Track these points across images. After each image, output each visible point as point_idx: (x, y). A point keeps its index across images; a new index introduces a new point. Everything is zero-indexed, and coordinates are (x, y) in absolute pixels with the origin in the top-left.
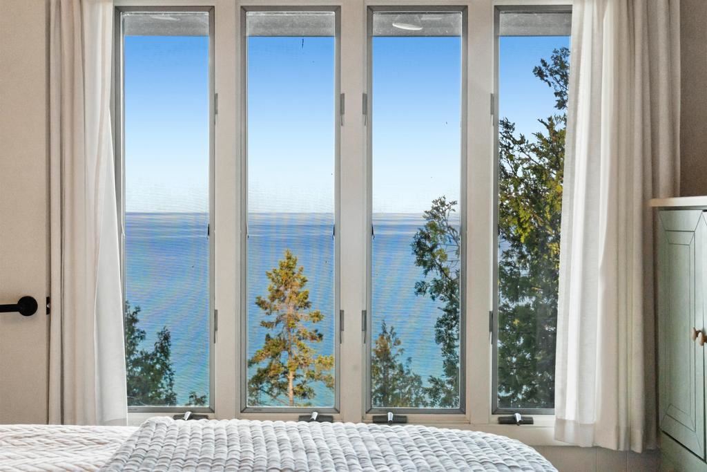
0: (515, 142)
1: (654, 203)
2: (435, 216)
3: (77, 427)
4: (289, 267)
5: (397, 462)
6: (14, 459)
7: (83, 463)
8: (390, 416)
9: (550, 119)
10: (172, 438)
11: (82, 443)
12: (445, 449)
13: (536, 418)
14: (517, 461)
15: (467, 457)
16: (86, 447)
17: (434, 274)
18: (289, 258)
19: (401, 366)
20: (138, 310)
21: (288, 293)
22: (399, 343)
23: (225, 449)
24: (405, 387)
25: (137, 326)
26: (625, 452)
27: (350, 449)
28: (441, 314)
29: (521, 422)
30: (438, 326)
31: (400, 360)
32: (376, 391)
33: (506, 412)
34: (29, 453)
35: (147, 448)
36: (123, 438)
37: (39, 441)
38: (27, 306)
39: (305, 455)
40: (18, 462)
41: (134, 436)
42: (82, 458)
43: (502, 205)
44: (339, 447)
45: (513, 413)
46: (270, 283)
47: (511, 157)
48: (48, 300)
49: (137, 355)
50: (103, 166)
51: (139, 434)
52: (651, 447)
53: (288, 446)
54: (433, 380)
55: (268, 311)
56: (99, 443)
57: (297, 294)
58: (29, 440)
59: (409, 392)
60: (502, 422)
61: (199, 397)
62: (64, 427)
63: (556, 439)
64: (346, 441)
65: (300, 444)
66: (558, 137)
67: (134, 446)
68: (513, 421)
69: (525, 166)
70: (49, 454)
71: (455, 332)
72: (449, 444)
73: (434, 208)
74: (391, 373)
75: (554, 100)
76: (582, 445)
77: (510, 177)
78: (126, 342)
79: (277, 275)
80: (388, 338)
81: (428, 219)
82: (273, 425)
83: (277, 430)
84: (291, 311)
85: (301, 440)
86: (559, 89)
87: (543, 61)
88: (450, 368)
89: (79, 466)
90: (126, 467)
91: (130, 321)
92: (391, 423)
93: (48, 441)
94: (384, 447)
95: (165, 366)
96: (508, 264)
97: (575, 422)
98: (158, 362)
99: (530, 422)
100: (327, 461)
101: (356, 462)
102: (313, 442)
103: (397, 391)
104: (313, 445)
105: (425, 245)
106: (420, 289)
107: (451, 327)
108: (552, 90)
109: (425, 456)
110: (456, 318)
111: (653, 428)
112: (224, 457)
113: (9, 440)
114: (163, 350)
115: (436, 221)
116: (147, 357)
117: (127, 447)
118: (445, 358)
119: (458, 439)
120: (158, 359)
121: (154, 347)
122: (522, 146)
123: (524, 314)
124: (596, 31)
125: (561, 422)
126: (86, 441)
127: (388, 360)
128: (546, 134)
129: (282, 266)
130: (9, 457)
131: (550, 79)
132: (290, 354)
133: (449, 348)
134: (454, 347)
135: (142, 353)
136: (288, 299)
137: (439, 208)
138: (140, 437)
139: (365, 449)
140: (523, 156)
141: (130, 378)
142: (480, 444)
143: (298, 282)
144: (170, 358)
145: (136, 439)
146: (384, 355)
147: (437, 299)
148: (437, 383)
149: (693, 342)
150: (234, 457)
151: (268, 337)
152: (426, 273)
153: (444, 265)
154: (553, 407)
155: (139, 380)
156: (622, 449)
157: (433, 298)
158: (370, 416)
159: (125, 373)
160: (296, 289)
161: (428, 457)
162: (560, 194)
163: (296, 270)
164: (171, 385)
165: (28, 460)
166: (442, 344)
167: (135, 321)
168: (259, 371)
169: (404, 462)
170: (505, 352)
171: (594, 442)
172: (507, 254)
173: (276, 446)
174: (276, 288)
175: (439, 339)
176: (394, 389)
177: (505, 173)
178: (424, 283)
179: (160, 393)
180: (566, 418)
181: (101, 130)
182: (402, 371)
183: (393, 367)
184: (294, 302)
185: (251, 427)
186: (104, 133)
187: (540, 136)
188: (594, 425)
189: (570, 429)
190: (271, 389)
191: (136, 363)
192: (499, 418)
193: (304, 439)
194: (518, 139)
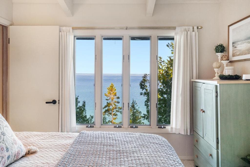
0: (162, 61)
1: (192, 80)
2: (144, 77)
3: (66, 133)
4: (112, 87)
5: (135, 143)
6: (52, 142)
7: (66, 143)
8: (134, 126)
9: (170, 57)
10: (86, 137)
11: (66, 138)
12: (145, 139)
13: (166, 127)
14: (161, 142)
15: (150, 142)
16: (67, 139)
17: (144, 91)
18: (112, 85)
19: (137, 109)
20: (78, 96)
21: (112, 93)
22: (137, 104)
23: (98, 140)
24: (138, 114)
25: (78, 100)
26: (186, 135)
27: (125, 140)
28: (146, 100)
29: (163, 128)
30: (145, 102)
31: (137, 108)
32: (131, 115)
33: (160, 125)
34: (55, 140)
35: (80, 140)
36: (75, 136)
37: (57, 137)
38: (54, 102)
39: (115, 141)
40: (53, 143)
41: (78, 136)
42: (67, 142)
43: (159, 75)
44: (122, 139)
45: (161, 126)
46: (108, 90)
47: (161, 65)
48: (59, 101)
49: (78, 107)
50: (71, 71)
51: (79, 136)
52: (192, 134)
53: (111, 139)
54: (144, 114)
55: (107, 97)
56: (70, 138)
57: (114, 93)
58: (55, 137)
59: (139, 115)
60: (159, 128)
61: (92, 116)
62: (63, 133)
63: (171, 132)
64: (124, 137)
65: (114, 138)
66: (172, 60)
67: (78, 139)
68: (161, 128)
69: (165, 67)
70: (60, 141)
71: (149, 103)
72: (146, 138)
73: (144, 76)
74: (135, 111)
75: (171, 52)
76: (177, 133)
77: (161, 69)
78: (76, 103)
79: (109, 89)
80: (134, 103)
81: (143, 78)
82: (108, 133)
83: (109, 134)
84: (112, 97)
85: (114, 137)
86: (172, 49)
87: (168, 43)
88: (148, 112)
89: (66, 144)
90: (76, 145)
91: (77, 99)
92: (134, 128)
93: (59, 137)
94: (132, 139)
95: (84, 109)
96: (161, 88)
97: (175, 128)
98: (83, 108)
99: (165, 128)
100: (120, 143)
101: (126, 143)
102: (116, 138)
103: (136, 115)
104: (117, 139)
105: (142, 84)
106: (141, 94)
107: (148, 103)
108: (170, 50)
109: (141, 141)
110: (149, 101)
111: (192, 130)
112: (97, 142)
113: (51, 136)
114: (84, 105)
115: (145, 78)
116: (80, 107)
117: (76, 140)
118: (147, 110)
119: (148, 137)
120: (83, 107)
121: (82, 105)
122: (164, 62)
123: (164, 100)
124: (179, 41)
125: (172, 128)
126: (67, 137)
127: (134, 108)
128: (169, 60)
129: (110, 87)
130: (51, 141)
131: (170, 47)
132: (112, 106)
133: (148, 107)
134: (149, 107)
135: (79, 106)
136: (112, 94)
137: (145, 76)
138: (79, 137)
139: (128, 139)
140: (164, 65)
141: (77, 112)
142: (153, 138)
143: (114, 90)
144: (85, 107)
145: (78, 137)
146: (133, 106)
147: (145, 96)
148: (145, 115)
149: (200, 112)
150: (100, 142)
151: (107, 103)
152: (142, 90)
153: (146, 88)
154: (170, 124)
155: (78, 112)
156: (185, 134)
157: (144, 96)
158: (130, 126)
159: (75, 111)
160: (114, 92)
161: (142, 142)
162: (172, 78)
163: (114, 88)
164: (86, 113)
165: (55, 142)
166: (146, 106)
167: (78, 99)
168: (105, 110)
169: (136, 143)
170: (160, 108)
171: (179, 132)
172: (161, 86)
173: (109, 139)
174: (109, 92)
175: (146, 105)
176: (135, 114)
177: (160, 68)
178: (142, 93)
179: (83, 115)
180: (173, 127)
181: (71, 63)
182: (137, 110)
183: (135, 109)
184: (113, 94)
185: (103, 134)
186: (71, 64)
187: (168, 60)
188: (179, 129)
189: (174, 130)
190: (108, 114)
191: (78, 108)
192: (158, 127)
193: (115, 137)
194: (163, 61)
